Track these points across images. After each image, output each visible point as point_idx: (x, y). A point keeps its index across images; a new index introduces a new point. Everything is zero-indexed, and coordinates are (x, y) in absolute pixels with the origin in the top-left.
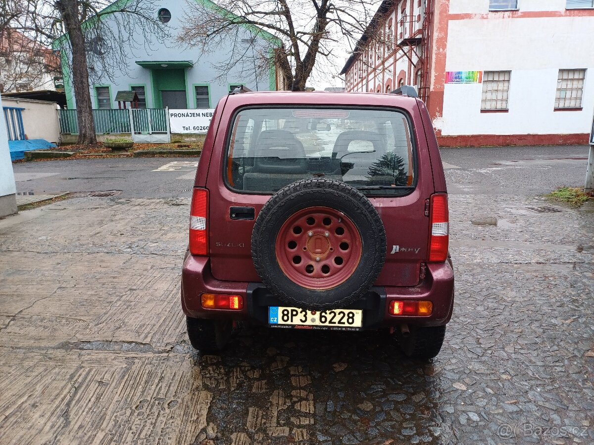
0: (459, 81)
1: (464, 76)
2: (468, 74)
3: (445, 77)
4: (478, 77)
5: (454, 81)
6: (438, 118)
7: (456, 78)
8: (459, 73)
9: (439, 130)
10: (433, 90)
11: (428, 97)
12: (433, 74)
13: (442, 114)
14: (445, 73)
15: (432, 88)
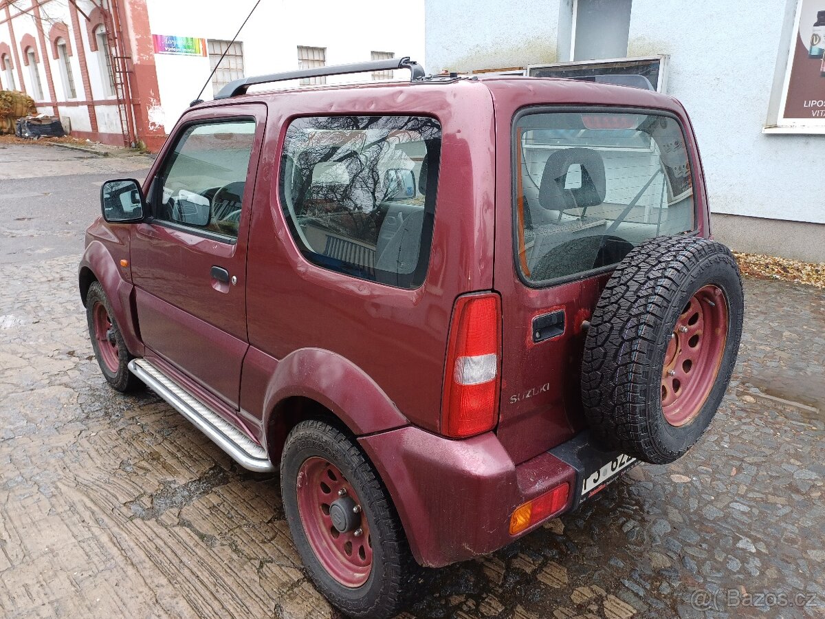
0: (173, 51)
1: (180, 43)
2: (185, 42)
3: (152, 42)
4: (201, 47)
5: (167, 51)
6: (156, 107)
7: (169, 46)
8: (172, 38)
9: (160, 126)
10: (139, 62)
11: (130, 72)
12: (133, 36)
13: (159, 101)
14: (151, 37)
15: (135, 58)
